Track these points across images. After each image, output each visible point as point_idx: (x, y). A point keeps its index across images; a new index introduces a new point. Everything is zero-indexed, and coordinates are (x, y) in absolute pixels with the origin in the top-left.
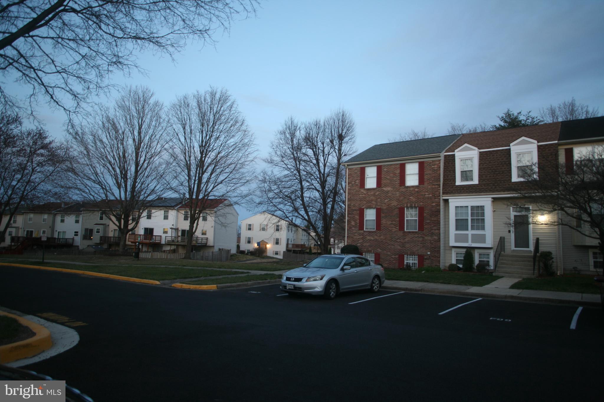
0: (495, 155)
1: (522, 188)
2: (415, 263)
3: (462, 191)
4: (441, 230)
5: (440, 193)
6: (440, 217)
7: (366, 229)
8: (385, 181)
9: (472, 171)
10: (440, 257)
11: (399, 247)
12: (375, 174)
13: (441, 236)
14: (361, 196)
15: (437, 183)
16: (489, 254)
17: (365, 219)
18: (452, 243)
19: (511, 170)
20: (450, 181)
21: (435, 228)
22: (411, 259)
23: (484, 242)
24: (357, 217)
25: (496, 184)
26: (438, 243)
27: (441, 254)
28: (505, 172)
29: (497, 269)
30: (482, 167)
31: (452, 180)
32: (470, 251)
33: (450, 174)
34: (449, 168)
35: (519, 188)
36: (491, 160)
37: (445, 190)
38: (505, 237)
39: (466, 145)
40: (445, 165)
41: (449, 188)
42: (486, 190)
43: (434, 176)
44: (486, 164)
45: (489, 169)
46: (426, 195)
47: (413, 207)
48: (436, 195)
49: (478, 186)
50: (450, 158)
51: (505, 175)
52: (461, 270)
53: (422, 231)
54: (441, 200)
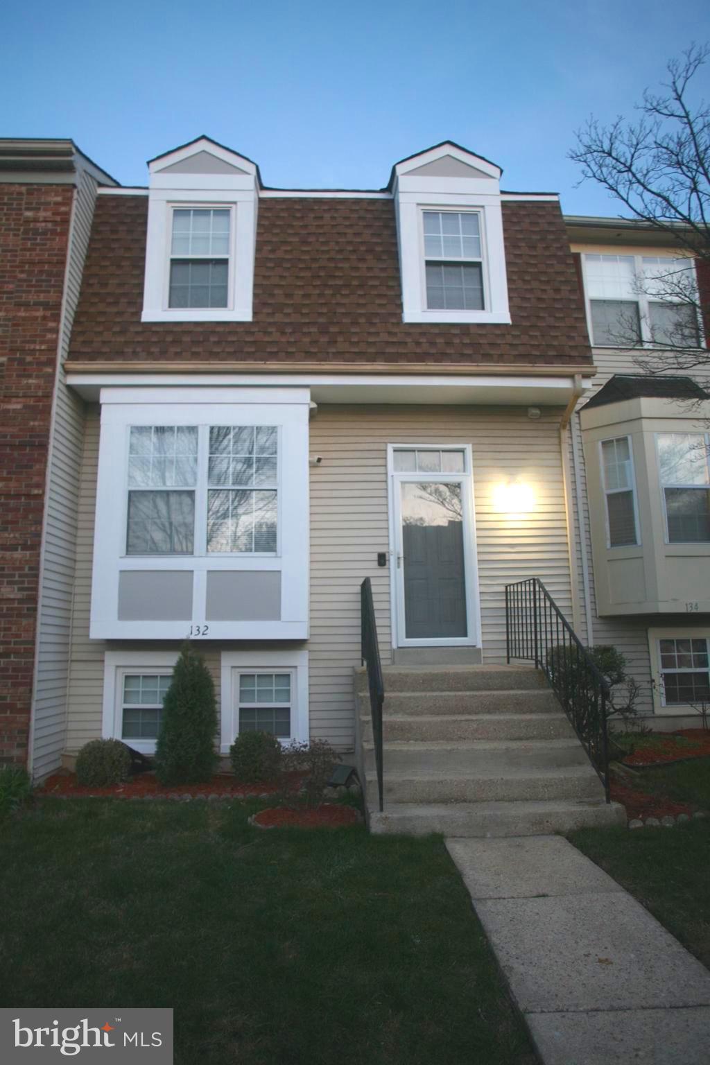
0: (327, 216)
3: (173, 350)
5: (53, 351)
9: (225, 262)
13: (43, 583)
15: (43, 298)
16: (288, 676)
18: (106, 624)
19: (398, 279)
20: (116, 303)
21: (10, 536)
23: (274, 614)
25: (333, 329)
26: (24, 622)
28: (371, 283)
29: (385, 778)
30: (271, 256)
31: (124, 300)
32: (201, 661)
33: (118, 272)
34: (113, 250)
35: (433, 351)
36: (309, 234)
37: (84, 342)
38: (373, 582)
39: (203, 145)
40: (96, 237)
41: (107, 336)
42: (288, 353)
43: (31, 263)
44: (288, 248)
45: (302, 266)
48: (29, 358)
49: (248, 333)
50: (122, 210)
51: (374, 292)
52: (150, 774)
54: (58, 386)
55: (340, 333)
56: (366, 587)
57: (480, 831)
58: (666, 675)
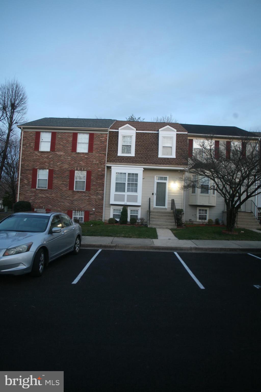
0: (147, 136)
1: (165, 163)
2: (81, 218)
3: (122, 161)
4: (104, 190)
5: (105, 161)
6: (104, 180)
7: (38, 187)
8: (58, 147)
9: (131, 146)
10: (102, 213)
11: (68, 204)
12: (49, 140)
13: (104, 196)
14: (35, 157)
15: (103, 153)
16: (138, 211)
17: (38, 179)
18: (112, 202)
19: (158, 149)
20: (113, 152)
21: (100, 189)
22: (78, 214)
23: (136, 201)
24: (30, 176)
25: (147, 158)
26: (102, 201)
27: (103, 210)
28: (154, 150)
29: (150, 222)
30: (138, 144)
31: (115, 152)
32: (126, 208)
33: (114, 146)
34: (112, 142)
35: (163, 162)
36: (144, 140)
37: (109, 159)
38: (151, 198)
39: (128, 125)
40: (110, 140)
41: (112, 158)
42: (140, 162)
43: (102, 147)
44: (141, 142)
45: (143, 146)
46: (94, 161)
47: (82, 169)
48: (102, 162)
49: (134, 158)
50: (114, 134)
51: (154, 152)
52: (118, 223)
53: (89, 191)
54: (106, 166)
55: (148, 159)
56: (150, 198)
57: (160, 228)
58: (199, 215)
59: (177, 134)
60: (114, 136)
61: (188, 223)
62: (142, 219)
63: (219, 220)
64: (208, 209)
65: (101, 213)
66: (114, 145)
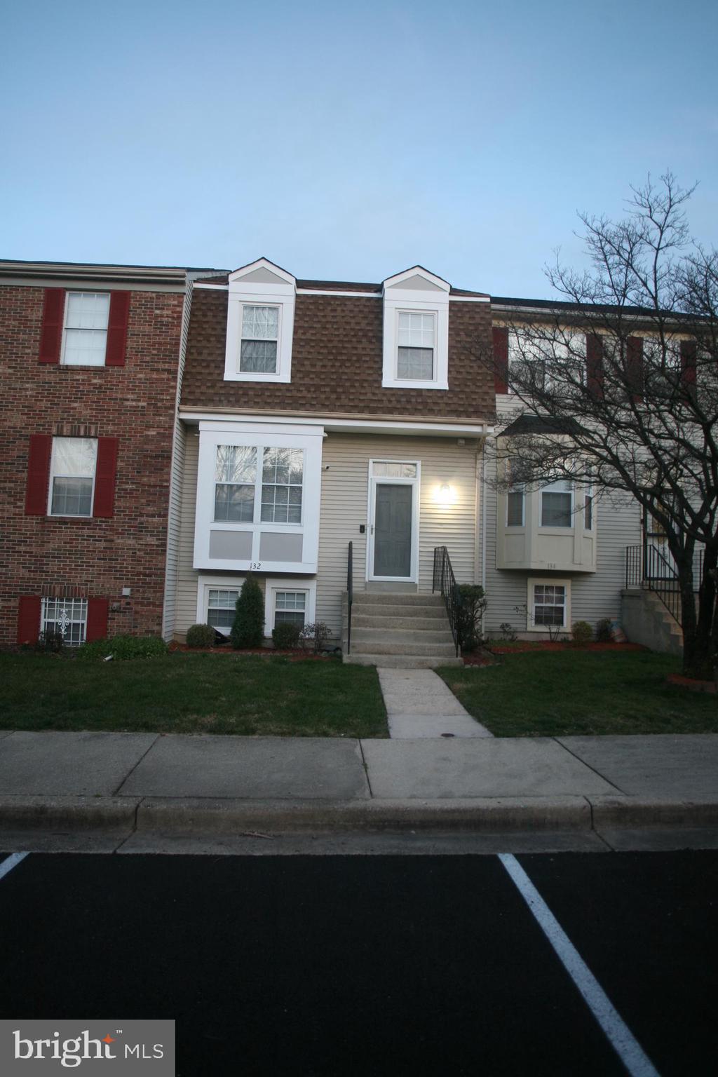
0: (339, 309)
1: (409, 406)
2: (76, 625)
3: (243, 400)
4: (170, 516)
5: (173, 399)
6: (169, 474)
9: (276, 342)
10: (161, 605)
11: (23, 572)
13: (169, 536)
15: (167, 366)
16: (304, 594)
18: (202, 560)
19: (380, 356)
20: (208, 366)
21: (150, 509)
22: (64, 610)
23: (298, 558)
25: (340, 390)
26: (160, 558)
27: (166, 593)
28: (364, 359)
29: (351, 642)
30: (303, 337)
31: (213, 365)
32: (257, 583)
33: (209, 345)
34: (204, 329)
35: (399, 406)
36: (327, 322)
37: (189, 392)
39: (263, 263)
40: (194, 319)
41: (204, 389)
42: (311, 404)
43: (160, 344)
44: (314, 332)
45: (322, 345)
46: (127, 400)
47: (82, 433)
48: (159, 404)
49: (288, 390)
50: (209, 300)
51: (366, 365)
52: (226, 645)
53: (105, 518)
54: (176, 421)
55: (344, 392)
56: (350, 544)
57: (394, 665)
58: (536, 607)
59: (452, 304)
60: (213, 308)
61: (496, 637)
62: (318, 629)
63: (612, 626)
64: (567, 584)
65: (154, 604)
66: (209, 341)
